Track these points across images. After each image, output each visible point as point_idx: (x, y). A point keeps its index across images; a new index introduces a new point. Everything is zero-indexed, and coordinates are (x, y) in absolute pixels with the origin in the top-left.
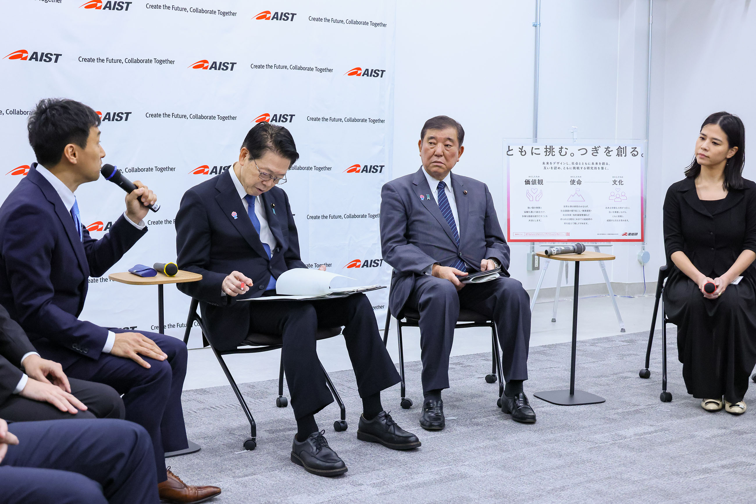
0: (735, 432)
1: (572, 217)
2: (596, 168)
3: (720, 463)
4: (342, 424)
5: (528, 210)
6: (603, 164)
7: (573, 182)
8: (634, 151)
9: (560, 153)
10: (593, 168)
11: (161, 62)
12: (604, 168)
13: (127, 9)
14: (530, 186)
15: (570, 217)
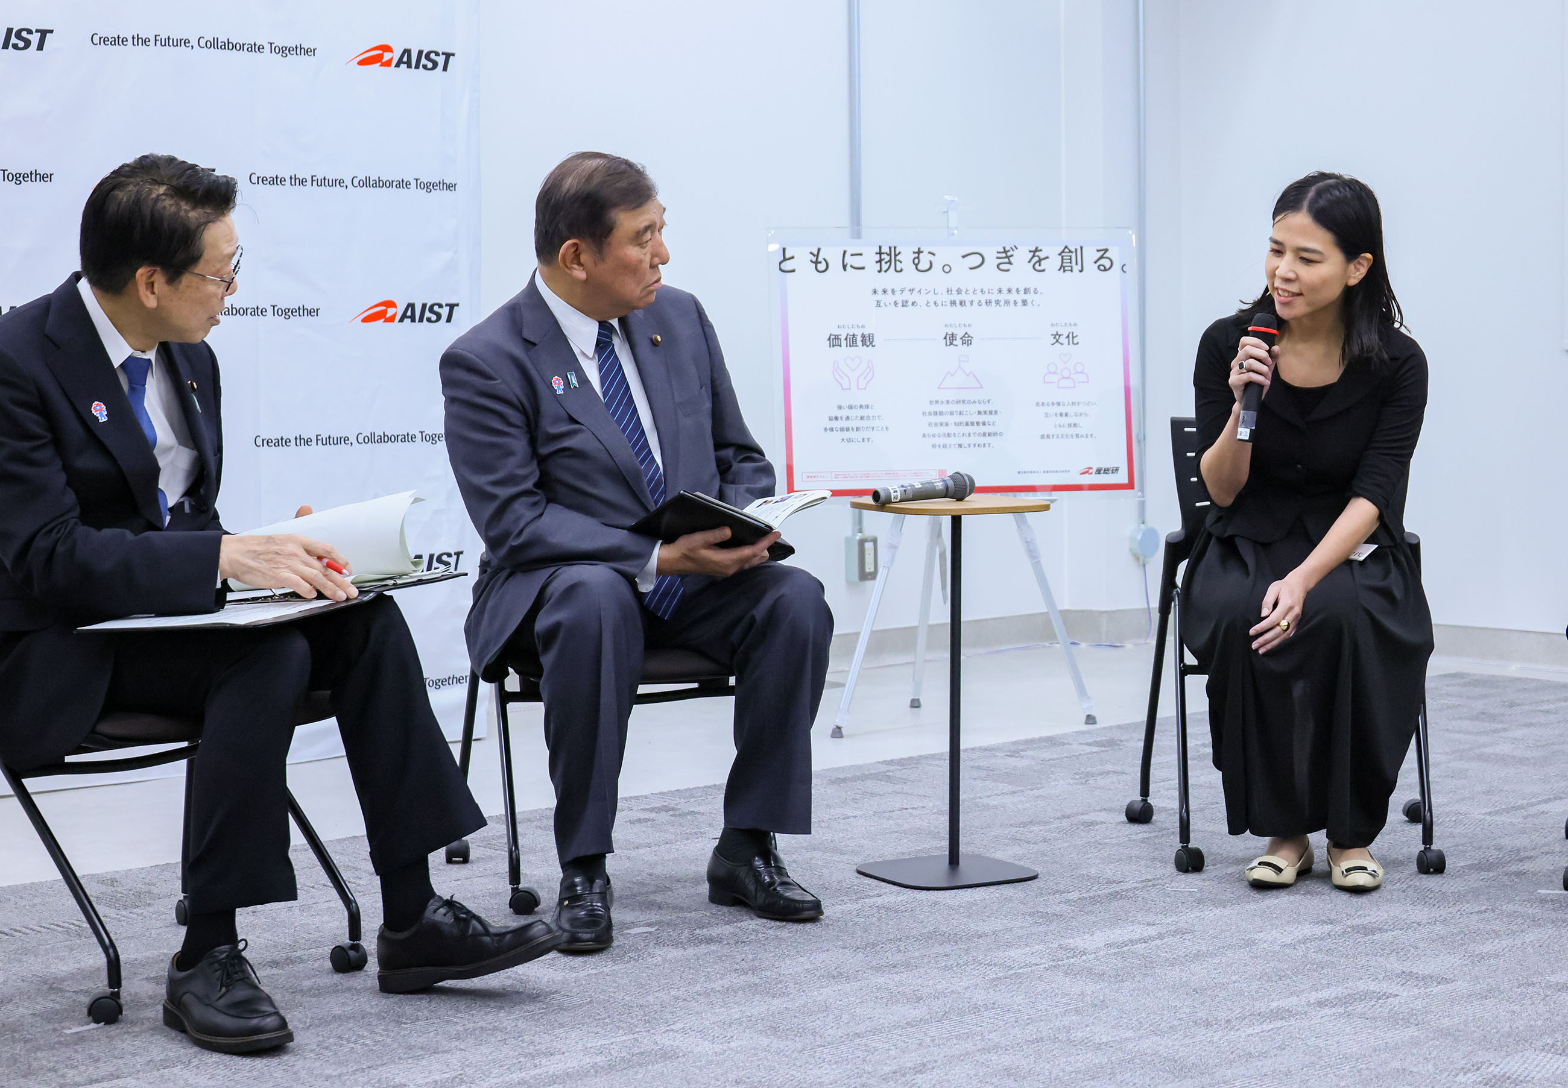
0: (1356, 929)
1: (951, 429)
2: (1007, 302)
4: (352, 953)
5: (839, 413)
6: (1026, 291)
7: (950, 339)
8: (1102, 257)
9: (916, 265)
10: (1002, 303)
12: (1029, 302)
14: (844, 350)
15: (945, 430)
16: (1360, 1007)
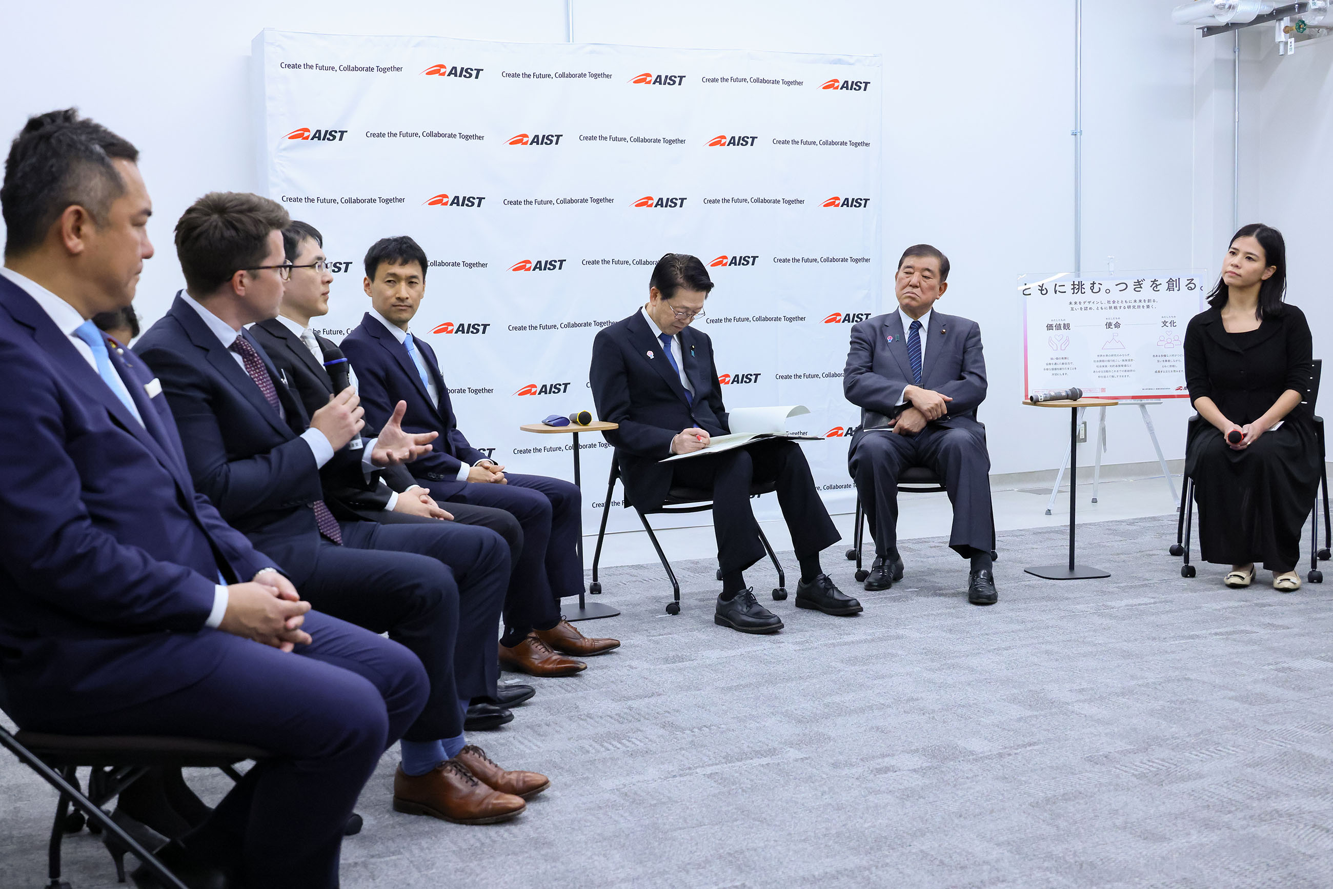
0: (1257, 605)
1: (1108, 369)
2: (1139, 307)
3: (1213, 631)
4: (780, 592)
5: (1051, 362)
6: (1149, 301)
7: (1109, 325)
8: (1190, 283)
9: (1092, 290)
10: (1136, 307)
11: (598, 201)
12: (1150, 306)
13: (557, 143)
14: (1054, 332)
15: (1105, 369)
16: (1235, 636)
